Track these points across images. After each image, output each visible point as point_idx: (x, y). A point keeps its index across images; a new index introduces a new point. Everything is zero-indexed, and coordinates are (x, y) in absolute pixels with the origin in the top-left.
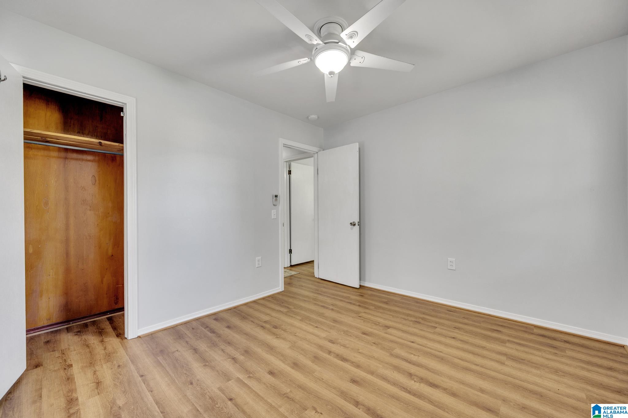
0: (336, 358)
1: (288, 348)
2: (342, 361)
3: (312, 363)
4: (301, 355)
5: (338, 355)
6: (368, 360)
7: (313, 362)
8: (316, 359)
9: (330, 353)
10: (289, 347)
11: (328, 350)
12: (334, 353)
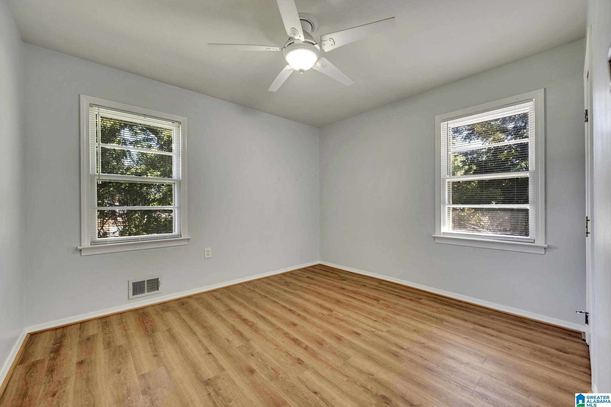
0: (302, 342)
1: (352, 357)
2: (297, 339)
3: (325, 339)
4: (335, 348)
5: (299, 344)
6: (274, 338)
7: (323, 340)
8: (320, 343)
9: (306, 347)
10: (350, 358)
11: (307, 351)
12: (302, 347)
